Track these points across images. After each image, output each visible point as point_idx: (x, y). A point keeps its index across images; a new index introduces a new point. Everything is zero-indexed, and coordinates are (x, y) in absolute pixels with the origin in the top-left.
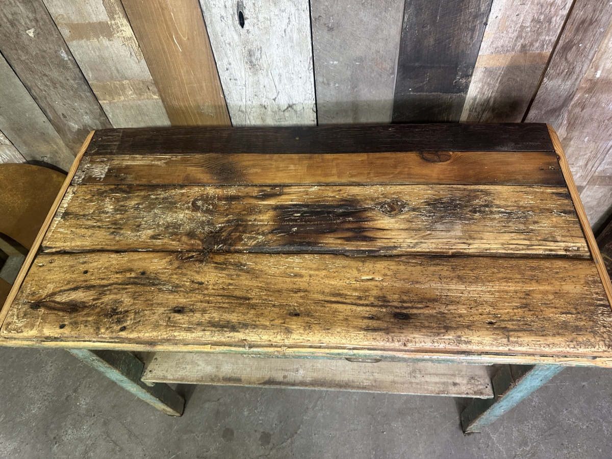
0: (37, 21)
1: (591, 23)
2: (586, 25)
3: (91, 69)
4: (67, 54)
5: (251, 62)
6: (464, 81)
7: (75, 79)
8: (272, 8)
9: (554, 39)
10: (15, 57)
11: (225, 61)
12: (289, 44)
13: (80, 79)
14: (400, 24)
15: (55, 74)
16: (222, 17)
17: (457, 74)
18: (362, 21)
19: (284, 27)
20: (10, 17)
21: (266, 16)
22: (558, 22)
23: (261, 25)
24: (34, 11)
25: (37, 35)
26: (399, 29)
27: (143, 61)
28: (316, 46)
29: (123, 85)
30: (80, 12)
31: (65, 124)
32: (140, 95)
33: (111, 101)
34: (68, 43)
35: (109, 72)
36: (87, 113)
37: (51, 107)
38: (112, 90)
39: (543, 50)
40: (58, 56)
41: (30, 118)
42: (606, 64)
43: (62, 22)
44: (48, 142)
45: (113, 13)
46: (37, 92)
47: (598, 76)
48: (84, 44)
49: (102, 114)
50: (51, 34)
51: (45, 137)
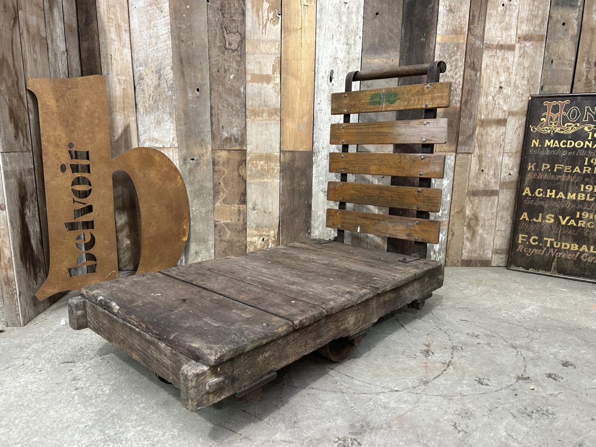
0: (238, 70)
1: (472, 91)
3: (252, 100)
4: (244, 89)
7: (240, 104)
8: (345, 74)
9: (459, 99)
10: (216, 89)
11: (319, 100)
13: (243, 104)
15: (231, 100)
16: (323, 77)
18: (381, 84)
20: (226, 68)
21: (342, 78)
22: (459, 91)
23: (340, 82)
24: (239, 66)
25: (234, 77)
27: (279, 97)
29: (264, 110)
30: (260, 69)
31: (220, 133)
32: (271, 117)
33: (253, 120)
34: (247, 84)
35: (260, 102)
36: (237, 126)
37: (218, 121)
38: (256, 114)
39: (456, 104)
40: (239, 90)
41: (201, 128)
42: (484, 112)
43: (249, 72)
44: (202, 147)
45: (275, 71)
46: (216, 111)
47: (483, 118)
48: (255, 85)
49: (245, 128)
50: (241, 78)
51: (202, 143)
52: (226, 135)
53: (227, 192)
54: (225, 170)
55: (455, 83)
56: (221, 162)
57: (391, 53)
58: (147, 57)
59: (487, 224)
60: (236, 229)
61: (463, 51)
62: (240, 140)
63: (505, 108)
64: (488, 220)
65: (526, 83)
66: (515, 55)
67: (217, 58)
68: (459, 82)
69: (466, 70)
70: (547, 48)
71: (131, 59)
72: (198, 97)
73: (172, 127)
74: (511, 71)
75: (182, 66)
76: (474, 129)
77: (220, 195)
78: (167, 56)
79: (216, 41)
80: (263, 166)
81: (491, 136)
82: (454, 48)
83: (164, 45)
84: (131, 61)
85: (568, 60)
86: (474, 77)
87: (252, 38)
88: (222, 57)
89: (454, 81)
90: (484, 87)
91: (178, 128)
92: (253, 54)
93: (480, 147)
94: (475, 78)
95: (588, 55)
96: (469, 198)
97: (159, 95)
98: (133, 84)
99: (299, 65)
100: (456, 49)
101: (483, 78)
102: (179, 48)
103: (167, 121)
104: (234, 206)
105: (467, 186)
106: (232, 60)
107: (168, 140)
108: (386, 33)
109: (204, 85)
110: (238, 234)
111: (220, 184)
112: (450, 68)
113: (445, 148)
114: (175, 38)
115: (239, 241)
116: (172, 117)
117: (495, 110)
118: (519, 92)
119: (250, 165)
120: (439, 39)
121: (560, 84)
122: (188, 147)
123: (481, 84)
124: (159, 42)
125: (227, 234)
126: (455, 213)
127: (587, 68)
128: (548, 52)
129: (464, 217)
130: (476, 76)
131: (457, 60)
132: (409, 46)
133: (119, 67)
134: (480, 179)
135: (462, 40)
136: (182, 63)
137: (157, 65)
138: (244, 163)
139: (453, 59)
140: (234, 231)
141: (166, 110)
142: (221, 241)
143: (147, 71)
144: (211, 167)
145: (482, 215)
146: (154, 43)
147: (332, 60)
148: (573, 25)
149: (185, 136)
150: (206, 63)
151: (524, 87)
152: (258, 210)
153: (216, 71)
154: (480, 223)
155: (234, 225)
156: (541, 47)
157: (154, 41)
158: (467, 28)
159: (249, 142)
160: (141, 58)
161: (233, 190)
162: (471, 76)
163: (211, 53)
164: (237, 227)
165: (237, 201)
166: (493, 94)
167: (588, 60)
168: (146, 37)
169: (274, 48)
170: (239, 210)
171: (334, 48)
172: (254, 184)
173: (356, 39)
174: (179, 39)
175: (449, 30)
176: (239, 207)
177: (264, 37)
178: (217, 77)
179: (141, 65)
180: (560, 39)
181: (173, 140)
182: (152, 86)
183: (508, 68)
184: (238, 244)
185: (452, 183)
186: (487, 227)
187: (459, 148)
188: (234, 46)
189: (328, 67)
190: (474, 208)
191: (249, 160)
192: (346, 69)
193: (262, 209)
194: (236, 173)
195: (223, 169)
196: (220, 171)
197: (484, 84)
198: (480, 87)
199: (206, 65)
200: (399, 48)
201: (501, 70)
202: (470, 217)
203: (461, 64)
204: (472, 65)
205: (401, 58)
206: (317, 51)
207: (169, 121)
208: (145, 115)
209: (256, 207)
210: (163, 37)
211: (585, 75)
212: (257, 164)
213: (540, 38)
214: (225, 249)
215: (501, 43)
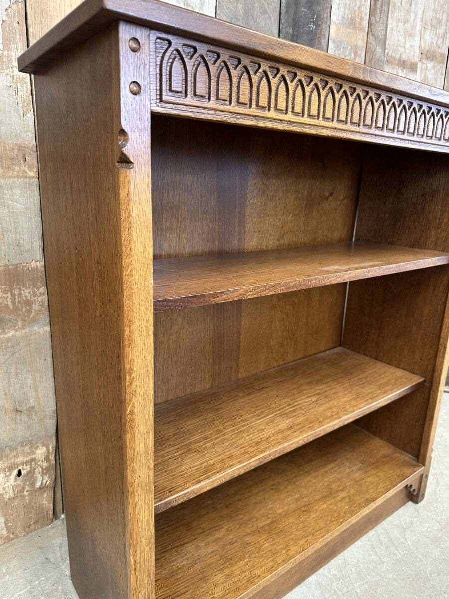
100: (353, 55)
120: (333, 31)
135: (361, 42)
158: (367, 21)
175: (346, 17)
213: (441, 59)
215: (404, 57)
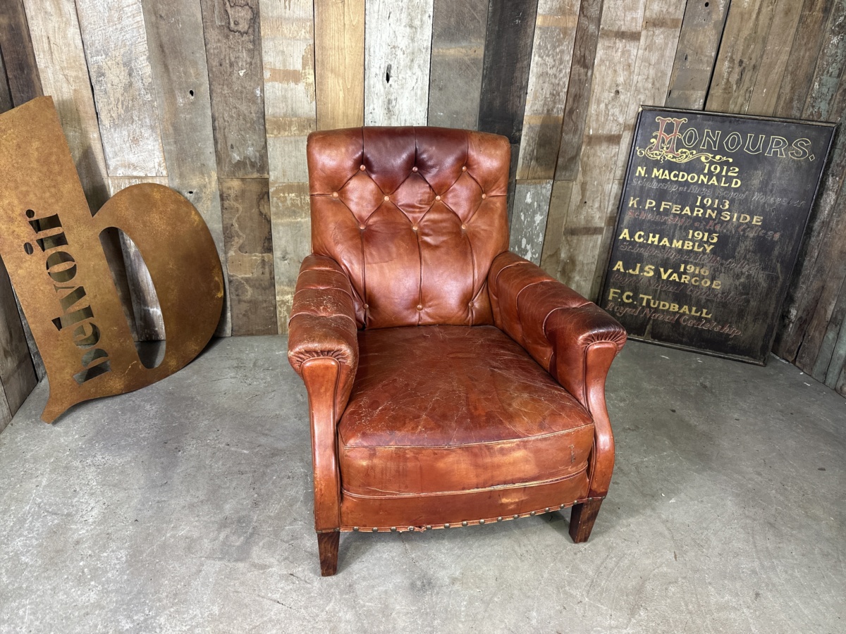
0: (251, 64)
1: (580, 97)
2: (578, 97)
3: (273, 107)
4: (261, 91)
5: (389, 109)
6: (518, 134)
7: (256, 113)
8: (408, 71)
9: (563, 107)
10: (219, 91)
11: (371, 107)
12: (414, 98)
13: (261, 114)
14: (480, 90)
15: (243, 108)
16: (376, 74)
17: (513, 128)
18: (458, 85)
19: (413, 85)
20: (233, 59)
21: (404, 76)
22: (563, 96)
23: (400, 82)
24: (252, 58)
25: (246, 74)
26: (479, 94)
27: (314, 102)
28: (431, 101)
29: (292, 121)
30: (284, 61)
31: (228, 156)
32: (302, 131)
33: (276, 136)
34: (265, 83)
35: (285, 110)
36: (253, 145)
37: (225, 137)
38: (281, 126)
39: (558, 114)
40: (253, 93)
41: (200, 148)
42: (594, 125)
43: (268, 67)
44: (203, 174)
45: (306, 65)
46: (220, 123)
47: (591, 133)
48: (277, 86)
49: (265, 147)
50: (256, 75)
51: (203, 169)
52: (238, 158)
53: (244, 236)
54: (238, 206)
55: (558, 84)
56: (233, 195)
57: (473, 40)
58: (107, 40)
59: (586, 268)
60: (260, 285)
61: (572, 39)
62: (259, 164)
63: (621, 120)
64: (588, 264)
65: (650, 85)
66: (640, 47)
67: (219, 45)
68: (564, 83)
69: (573, 67)
70: (681, 38)
71: (81, 45)
72: (193, 103)
73: (157, 146)
74: (632, 68)
75: (165, 56)
76: (579, 148)
77: (234, 240)
78: (139, 40)
79: (213, 17)
80: (294, 200)
81: (600, 157)
82: (559, 34)
83: (132, 22)
84: (82, 47)
85: (706, 56)
86: (583, 77)
87: (270, 14)
88: (225, 43)
89: (557, 82)
90: (596, 91)
91: (165, 148)
92: (273, 39)
93: (584, 172)
94: (585, 78)
95: (733, 50)
96: (566, 238)
97: (132, 100)
98: (89, 83)
99: (341, 57)
100: (562, 36)
101: (596, 78)
102: (157, 28)
103: (147, 139)
104: (255, 256)
105: (564, 223)
106: (240, 48)
107: (152, 165)
108: (466, 10)
109: (201, 85)
110: (263, 292)
111: (232, 225)
112: (553, 63)
113: (540, 174)
114: (148, 11)
115: (265, 301)
116: (156, 132)
117: (607, 123)
118: (640, 99)
119: (275, 199)
120: (539, 21)
121: (693, 89)
122: (182, 176)
123: (593, 86)
124: (124, 17)
125: (247, 292)
126: (548, 257)
127: (729, 68)
128: (683, 43)
129: (558, 262)
130: (586, 75)
131: (562, 52)
132: (498, 31)
133: (64, 57)
134: (581, 213)
135: (572, 23)
136: (163, 51)
137: (124, 53)
138: (266, 197)
139: (558, 50)
140: (257, 288)
141: (146, 122)
142: (239, 301)
143: (109, 63)
144: (218, 203)
145: (581, 258)
146: (116, 19)
147: (389, 51)
148: (718, 6)
149: (177, 159)
150: (202, 52)
151: (647, 92)
152: (290, 259)
153: (218, 64)
154: (578, 268)
155: (256, 280)
156: (674, 37)
157: (116, 15)
158: (579, 6)
159: (271, 167)
160: (97, 42)
161: (252, 234)
162: (579, 76)
163: (208, 36)
164: (262, 282)
165: (259, 248)
166: (606, 101)
167: (731, 57)
168: (101, 9)
169: (304, 30)
170: (264, 260)
171: (392, 32)
172: (282, 225)
173: (424, 19)
174: (155, 14)
175: (554, 8)
176: (263, 257)
177: (288, 13)
178: (219, 74)
179: (98, 53)
180: (701, 26)
181: (160, 165)
182: (120, 85)
183: (629, 66)
184: (265, 305)
185: (546, 219)
186: (585, 273)
187: (558, 174)
188: (243, 26)
189: (383, 61)
190: (572, 250)
191: (273, 193)
192: (409, 64)
193: (295, 258)
194: (255, 211)
195: (236, 205)
196: (232, 209)
197: (597, 86)
198: (590, 90)
199: (200, 55)
200: (485, 33)
201: (619, 68)
202: (565, 260)
203: (568, 58)
204: (583, 59)
205: (487, 47)
206: (367, 36)
207: (151, 138)
208: (112, 130)
209: (288, 256)
210: (130, 10)
211: (725, 77)
212: (285, 197)
213: (674, 23)
214: (246, 311)
215: (623, 29)
